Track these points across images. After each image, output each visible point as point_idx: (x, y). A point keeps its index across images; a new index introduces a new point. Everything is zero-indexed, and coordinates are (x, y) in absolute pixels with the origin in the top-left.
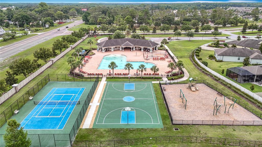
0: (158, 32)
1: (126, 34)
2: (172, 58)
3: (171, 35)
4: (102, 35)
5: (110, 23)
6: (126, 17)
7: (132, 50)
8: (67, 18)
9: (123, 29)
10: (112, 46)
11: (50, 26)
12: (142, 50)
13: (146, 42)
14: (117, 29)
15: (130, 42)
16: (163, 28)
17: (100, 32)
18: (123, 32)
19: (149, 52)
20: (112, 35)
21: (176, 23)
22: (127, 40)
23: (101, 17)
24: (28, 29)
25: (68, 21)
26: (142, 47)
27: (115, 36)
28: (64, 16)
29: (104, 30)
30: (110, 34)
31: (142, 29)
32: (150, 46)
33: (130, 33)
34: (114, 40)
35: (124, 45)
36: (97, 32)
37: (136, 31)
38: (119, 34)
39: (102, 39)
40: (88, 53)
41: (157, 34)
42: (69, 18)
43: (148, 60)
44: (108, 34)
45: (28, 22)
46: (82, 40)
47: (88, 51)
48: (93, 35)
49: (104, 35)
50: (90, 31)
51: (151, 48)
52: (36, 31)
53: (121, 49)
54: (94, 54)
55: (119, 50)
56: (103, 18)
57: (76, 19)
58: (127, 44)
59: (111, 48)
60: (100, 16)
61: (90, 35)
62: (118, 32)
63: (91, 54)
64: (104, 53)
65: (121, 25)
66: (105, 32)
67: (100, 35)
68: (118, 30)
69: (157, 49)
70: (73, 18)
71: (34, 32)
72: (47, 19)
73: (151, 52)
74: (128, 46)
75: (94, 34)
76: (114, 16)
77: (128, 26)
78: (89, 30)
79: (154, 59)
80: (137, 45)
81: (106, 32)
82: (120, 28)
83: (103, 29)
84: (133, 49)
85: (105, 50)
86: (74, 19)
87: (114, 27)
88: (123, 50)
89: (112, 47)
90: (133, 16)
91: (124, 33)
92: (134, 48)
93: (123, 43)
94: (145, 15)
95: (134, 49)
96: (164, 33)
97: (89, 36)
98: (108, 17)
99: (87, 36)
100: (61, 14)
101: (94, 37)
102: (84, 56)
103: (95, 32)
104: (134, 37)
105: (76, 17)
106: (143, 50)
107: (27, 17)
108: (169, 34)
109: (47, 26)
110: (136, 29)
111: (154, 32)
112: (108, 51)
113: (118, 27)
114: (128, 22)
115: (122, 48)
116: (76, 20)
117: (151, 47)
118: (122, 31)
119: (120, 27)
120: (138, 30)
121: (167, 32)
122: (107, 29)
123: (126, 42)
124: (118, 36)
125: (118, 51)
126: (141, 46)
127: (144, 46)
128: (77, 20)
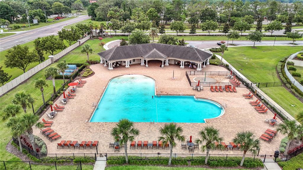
0: (199, 32)
1: (150, 35)
2: (247, 85)
3: (218, 37)
4: (112, 36)
5: (125, 18)
6: (149, 11)
7: (163, 66)
8: (69, 11)
9: (144, 28)
10: (127, 58)
11: (41, 21)
12: (181, 66)
13: (189, 52)
14: (136, 27)
15: (159, 50)
16: (207, 26)
17: (110, 32)
18: (145, 31)
19: (195, 69)
20: (127, 36)
21: (221, 19)
22: (154, 46)
23: (113, 10)
24: (6, 26)
25: (70, 15)
26: (182, 61)
27: (133, 39)
28: (63, 8)
29: (116, 29)
30: (124, 35)
31: (173, 28)
32: (197, 59)
33: (157, 34)
34: (130, 46)
35: (148, 57)
36: (104, 31)
37: (164, 30)
38: (139, 36)
39: (111, 43)
40: (80, 70)
41: (197, 35)
42: (70, 12)
43: (200, 91)
44: (122, 35)
45: (9, 16)
46: (77, 44)
47: (81, 67)
48: (98, 36)
49: (116, 35)
50: (92, 29)
51: (199, 63)
52: (15, 29)
53: (143, 64)
54: (93, 73)
55: (140, 64)
56: (116, 11)
57: (82, 13)
58: (154, 55)
59: (125, 62)
60: (111, 9)
61: (94, 36)
62: (138, 32)
63: (85, 75)
64: (111, 70)
65: (142, 22)
66: (117, 31)
67: (109, 36)
68: (136, 29)
69: (208, 63)
70: (78, 12)
71: (13, 30)
72: (36, 11)
73: (200, 69)
74: (156, 57)
75: (101, 34)
76: (131, 10)
77: (151, 23)
78: (91, 27)
79: (212, 89)
80: (172, 56)
81: (119, 32)
82: (140, 26)
83: (115, 27)
84: (164, 63)
85: (114, 66)
86: (78, 14)
87: (130, 24)
88: (147, 65)
89: (127, 61)
90: (159, 9)
91: (147, 33)
92: (167, 62)
93: (146, 52)
94: (176, 8)
95: (167, 64)
96: (208, 34)
97: (90, 37)
98: (122, 10)
99: (88, 37)
100: (60, 6)
101: (98, 40)
102: (70, 79)
103: (101, 31)
104: (165, 40)
105: (82, 11)
106: (183, 67)
107: (7, 8)
108: (216, 35)
109: (35, 21)
110: (164, 28)
111: (193, 31)
112: (119, 67)
113: (137, 24)
114: (152, 17)
115: (145, 61)
116: (81, 15)
117: (200, 61)
118: (143, 30)
119: (140, 24)
120: (167, 29)
121: (212, 33)
122: (121, 26)
123: (151, 50)
124: (138, 40)
125: (137, 66)
126: (180, 58)
127: (187, 59)
128: (83, 15)
